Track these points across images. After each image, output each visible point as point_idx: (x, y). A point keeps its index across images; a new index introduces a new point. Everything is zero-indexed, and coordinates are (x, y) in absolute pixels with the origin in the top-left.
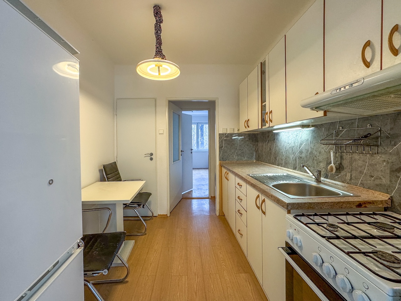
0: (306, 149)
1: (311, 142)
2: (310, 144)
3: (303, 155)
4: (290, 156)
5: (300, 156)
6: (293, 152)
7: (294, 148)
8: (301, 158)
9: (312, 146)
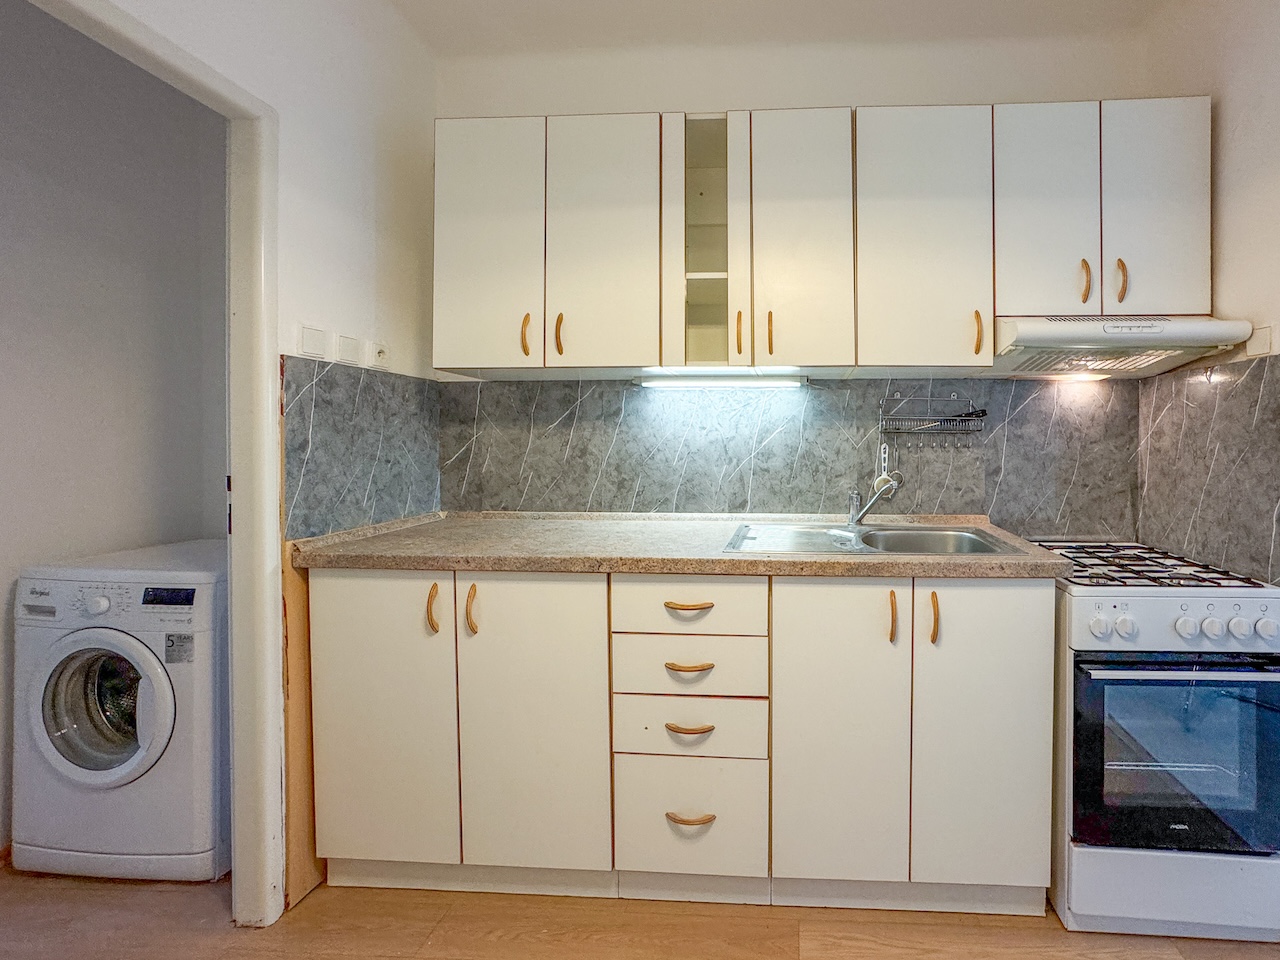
0: (787, 445)
1: (805, 425)
2: (805, 429)
3: (776, 463)
4: (715, 469)
5: (765, 466)
6: (730, 453)
7: (732, 444)
8: (767, 471)
9: (811, 435)
